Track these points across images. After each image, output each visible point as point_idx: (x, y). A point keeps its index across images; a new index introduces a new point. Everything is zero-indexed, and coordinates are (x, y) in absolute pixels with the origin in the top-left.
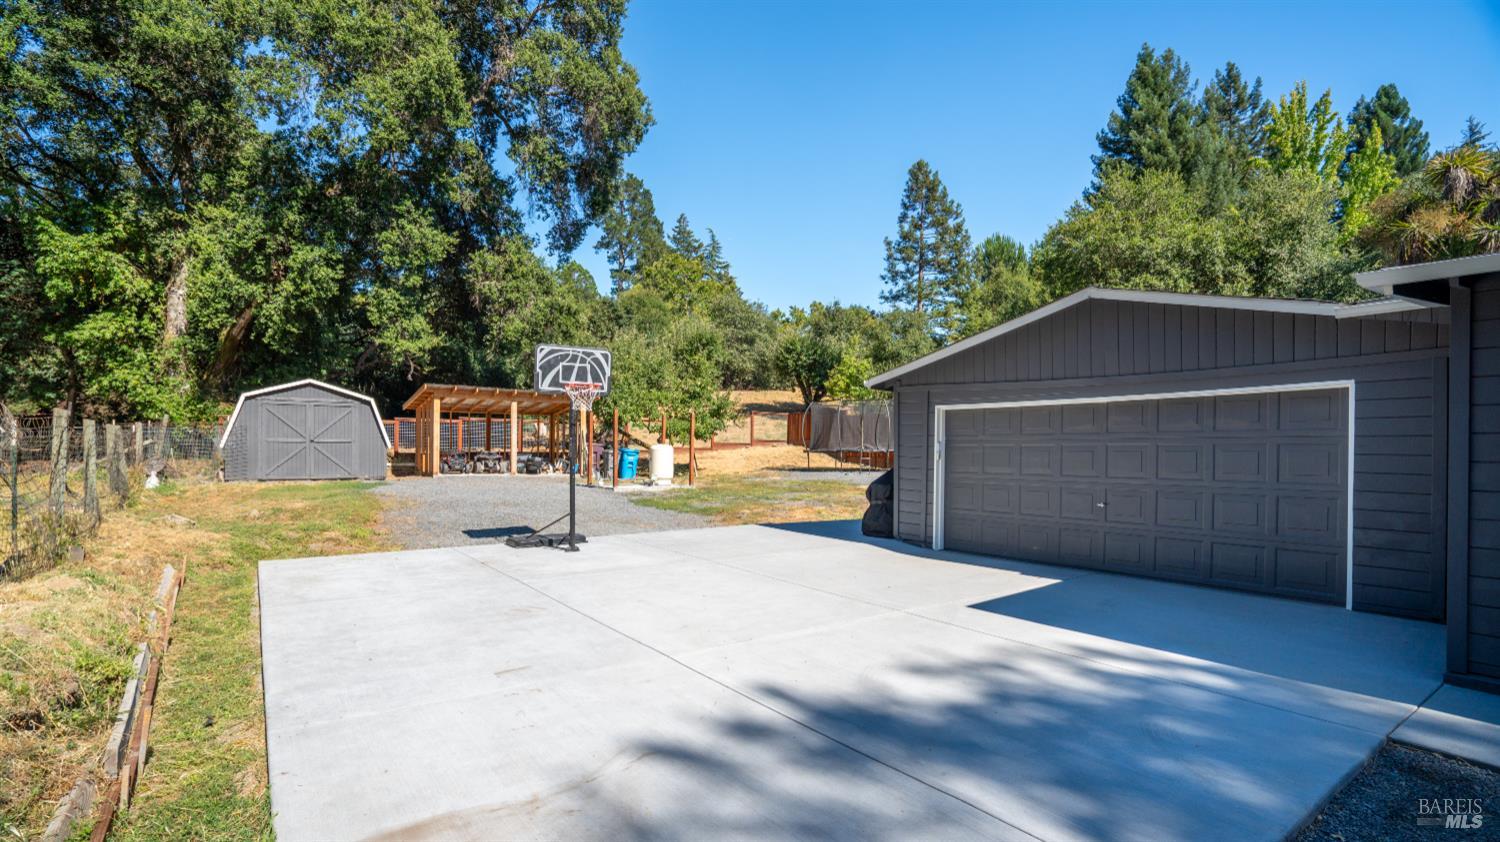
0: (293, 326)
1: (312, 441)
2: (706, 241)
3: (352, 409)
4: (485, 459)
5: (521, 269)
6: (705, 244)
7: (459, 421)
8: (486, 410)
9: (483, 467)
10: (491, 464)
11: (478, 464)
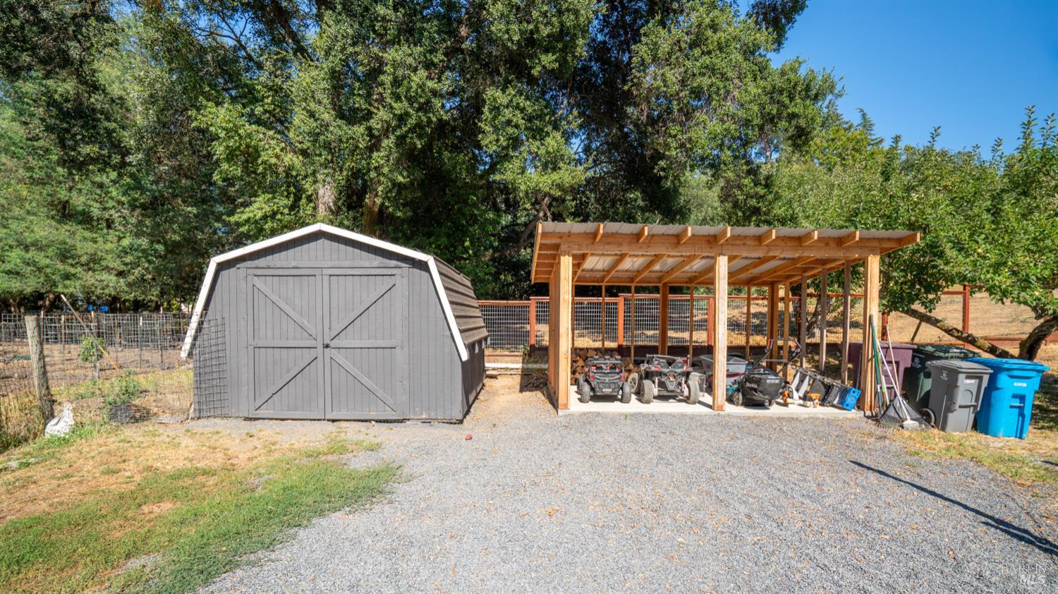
0: (401, 174)
1: (327, 346)
2: (856, 120)
3: (397, 280)
4: (660, 374)
5: (716, 37)
6: (855, 124)
7: (620, 300)
8: (660, 279)
9: (656, 391)
10: (671, 385)
11: (647, 383)
